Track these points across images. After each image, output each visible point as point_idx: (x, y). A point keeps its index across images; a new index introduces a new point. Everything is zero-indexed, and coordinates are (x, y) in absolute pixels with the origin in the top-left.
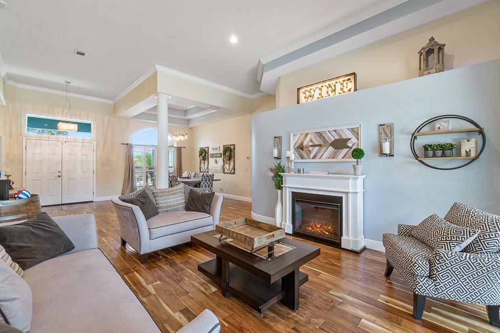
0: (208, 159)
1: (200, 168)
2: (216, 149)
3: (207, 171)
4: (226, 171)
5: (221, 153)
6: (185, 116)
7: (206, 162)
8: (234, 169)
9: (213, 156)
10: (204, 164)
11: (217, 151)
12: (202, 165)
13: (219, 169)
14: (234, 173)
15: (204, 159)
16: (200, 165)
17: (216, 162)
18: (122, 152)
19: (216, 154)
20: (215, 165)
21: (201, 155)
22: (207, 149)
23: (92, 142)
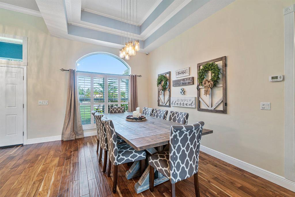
0: (170, 88)
1: (159, 101)
2: (183, 73)
3: (168, 104)
4: (203, 106)
5: (193, 78)
6: (140, 34)
7: (167, 93)
8: (226, 104)
9: (177, 83)
10: (164, 95)
11: (186, 76)
12: (161, 97)
13: (190, 103)
14: (224, 112)
15: (164, 89)
16: (159, 96)
17: (183, 92)
18: (63, 80)
19: (184, 80)
20: (182, 97)
21: (159, 83)
22: (168, 75)
23: (21, 67)
